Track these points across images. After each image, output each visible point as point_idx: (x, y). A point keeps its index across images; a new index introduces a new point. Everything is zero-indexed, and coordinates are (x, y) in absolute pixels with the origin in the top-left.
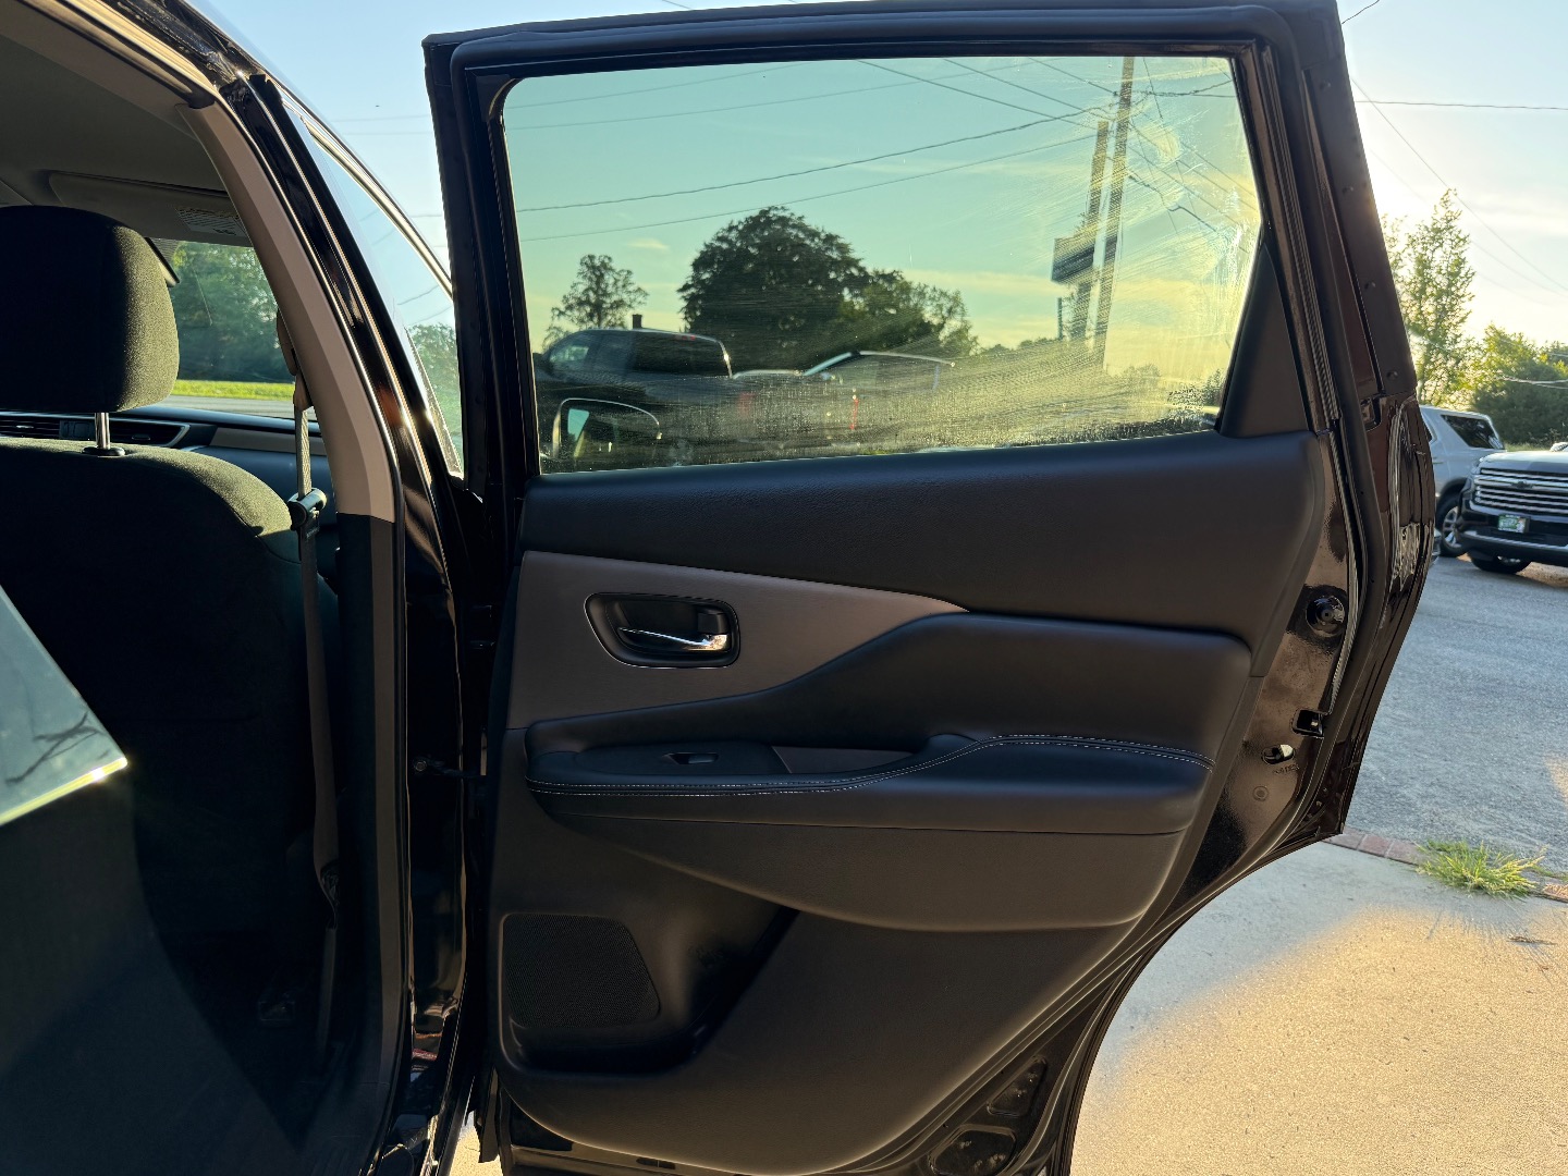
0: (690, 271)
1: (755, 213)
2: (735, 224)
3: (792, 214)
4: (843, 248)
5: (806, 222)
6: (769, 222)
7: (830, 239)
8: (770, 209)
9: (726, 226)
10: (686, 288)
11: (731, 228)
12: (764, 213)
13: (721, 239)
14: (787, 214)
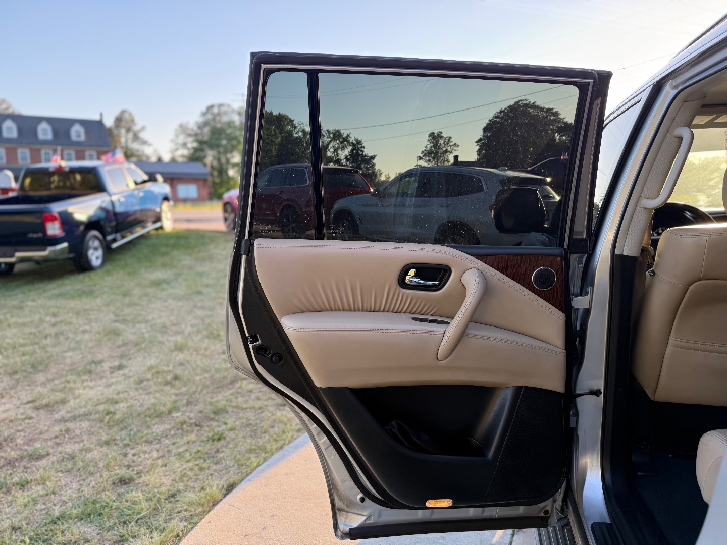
0: (482, 133)
1: (512, 103)
2: (503, 109)
3: (530, 102)
4: (556, 114)
5: (537, 104)
6: (519, 106)
7: (549, 110)
8: (520, 101)
9: (499, 111)
10: (480, 140)
11: (501, 112)
12: (516, 103)
13: (496, 117)
14: (527, 102)
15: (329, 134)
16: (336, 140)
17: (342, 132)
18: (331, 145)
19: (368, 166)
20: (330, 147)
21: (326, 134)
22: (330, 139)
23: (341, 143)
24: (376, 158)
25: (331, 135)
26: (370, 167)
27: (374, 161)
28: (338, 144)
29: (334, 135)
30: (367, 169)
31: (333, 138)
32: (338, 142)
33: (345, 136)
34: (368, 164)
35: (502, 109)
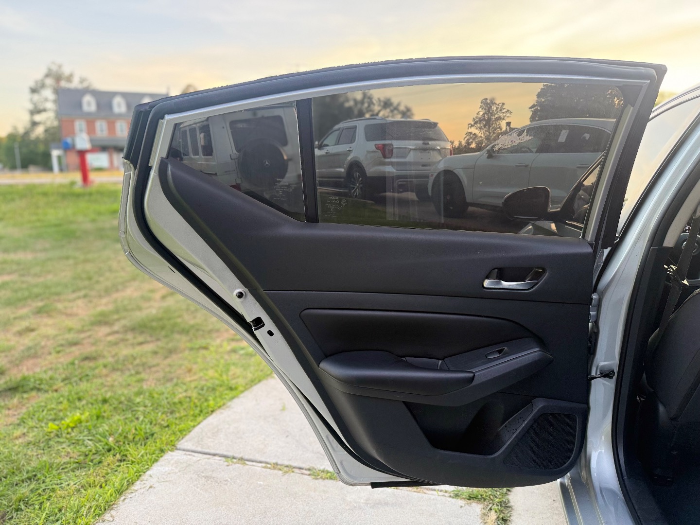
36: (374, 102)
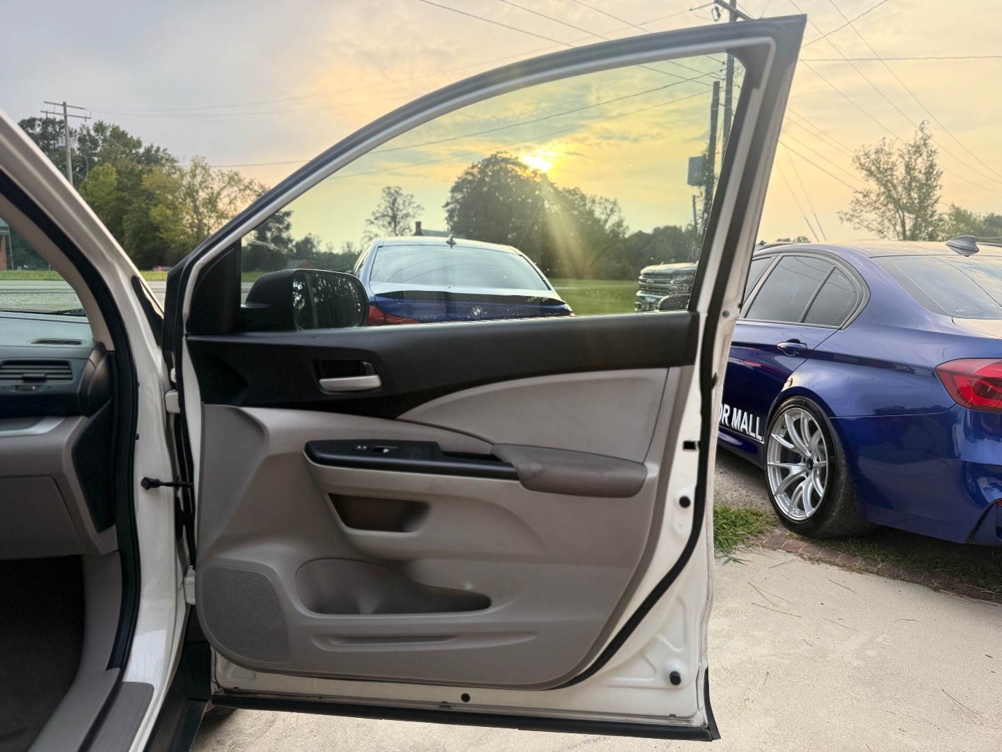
0: (450, 195)
1: (488, 156)
2: (476, 163)
3: (511, 156)
4: (544, 176)
5: (520, 160)
6: (497, 161)
7: (535, 171)
8: (498, 153)
9: (470, 166)
10: (447, 204)
11: (473, 167)
12: (494, 157)
13: (467, 173)
14: (508, 156)
15: (222, 176)
16: (232, 186)
17: (242, 175)
18: (225, 193)
19: (281, 227)
20: (222, 196)
21: (218, 176)
22: (223, 185)
23: (240, 190)
24: (293, 215)
25: (226, 179)
26: (284, 228)
27: (289, 220)
28: (236, 191)
29: (231, 179)
30: (280, 230)
31: (229, 183)
32: (236, 188)
33: (246, 182)
34: (281, 222)
35: (473, 162)
36: (214, 175)
